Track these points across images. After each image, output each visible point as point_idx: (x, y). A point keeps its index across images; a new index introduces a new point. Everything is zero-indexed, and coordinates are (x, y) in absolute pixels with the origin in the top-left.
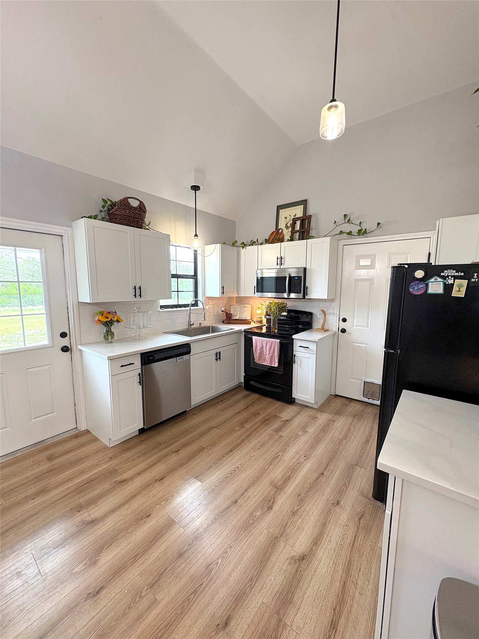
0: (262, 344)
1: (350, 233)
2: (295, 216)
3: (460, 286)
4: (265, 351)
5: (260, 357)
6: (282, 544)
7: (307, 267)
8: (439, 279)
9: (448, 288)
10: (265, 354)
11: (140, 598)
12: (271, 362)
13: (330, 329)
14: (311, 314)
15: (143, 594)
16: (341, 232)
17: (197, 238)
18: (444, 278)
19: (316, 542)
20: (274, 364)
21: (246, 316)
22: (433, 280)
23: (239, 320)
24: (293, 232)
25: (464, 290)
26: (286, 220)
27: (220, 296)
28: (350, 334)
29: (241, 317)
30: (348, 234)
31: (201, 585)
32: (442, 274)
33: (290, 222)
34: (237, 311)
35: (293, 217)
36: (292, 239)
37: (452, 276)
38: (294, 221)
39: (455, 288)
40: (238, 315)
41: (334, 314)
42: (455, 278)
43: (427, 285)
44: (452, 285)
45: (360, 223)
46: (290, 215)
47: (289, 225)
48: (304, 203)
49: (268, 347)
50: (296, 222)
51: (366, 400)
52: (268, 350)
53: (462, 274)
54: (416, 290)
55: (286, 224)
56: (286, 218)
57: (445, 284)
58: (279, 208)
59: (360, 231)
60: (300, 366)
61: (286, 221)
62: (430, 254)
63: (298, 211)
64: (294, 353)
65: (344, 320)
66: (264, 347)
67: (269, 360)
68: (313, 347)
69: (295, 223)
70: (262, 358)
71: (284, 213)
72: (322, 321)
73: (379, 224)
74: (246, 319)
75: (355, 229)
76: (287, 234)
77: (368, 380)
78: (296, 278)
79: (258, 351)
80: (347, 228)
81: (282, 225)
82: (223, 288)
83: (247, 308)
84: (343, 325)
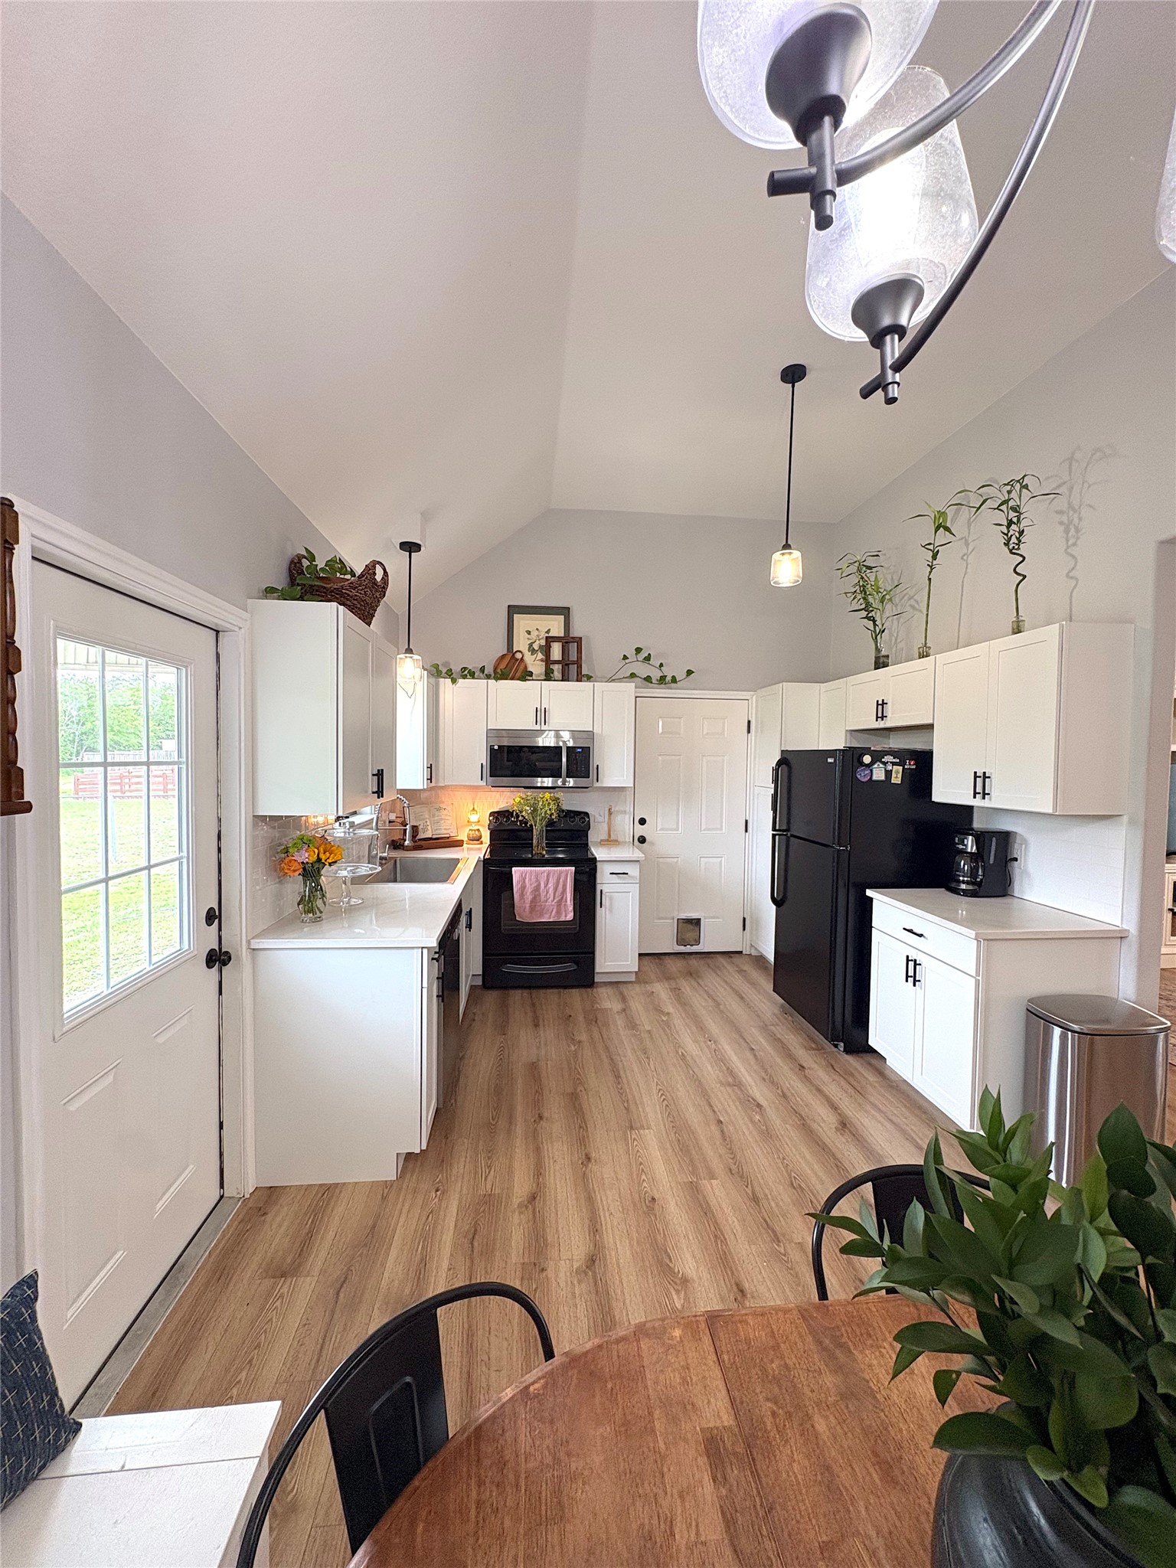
0: (537, 880)
1: (648, 679)
2: (548, 631)
3: (897, 772)
4: (543, 894)
5: (532, 908)
6: (815, 1126)
7: (595, 731)
8: (881, 765)
9: (888, 773)
10: (543, 899)
11: (785, 1255)
12: (558, 913)
13: (620, 839)
14: (587, 814)
15: (783, 1251)
16: (633, 675)
17: (411, 657)
18: (885, 764)
19: (834, 1107)
20: (566, 916)
21: (446, 829)
22: (876, 766)
23: (431, 839)
24: (548, 661)
25: (900, 775)
26: (529, 636)
27: (425, 787)
28: (652, 844)
29: (438, 832)
30: (644, 679)
31: (811, 1201)
32: (883, 760)
33: (538, 642)
34: (424, 819)
35: (543, 635)
36: (548, 676)
37: (891, 762)
38: (549, 640)
39: (894, 775)
40: (429, 828)
41: (625, 812)
42: (894, 764)
43: (871, 771)
44: (891, 771)
45: (661, 665)
46: (537, 629)
47: (536, 646)
48: (565, 612)
49: (551, 885)
50: (552, 644)
51: (682, 949)
52: (551, 891)
53: (898, 761)
54: (862, 775)
55: (531, 645)
56: (529, 633)
57: (886, 771)
58: (513, 610)
59: (662, 679)
60: (611, 911)
61: (528, 639)
62: (749, 722)
63: (555, 626)
64: (599, 888)
65: (642, 822)
66: (542, 885)
67: (555, 910)
68: (634, 871)
69: (550, 647)
70: (538, 908)
71: (522, 622)
72: (605, 827)
73: (689, 672)
74: (448, 836)
75: (656, 674)
76: (536, 665)
77: (683, 916)
78: (580, 750)
79: (529, 897)
80: (643, 670)
81: (521, 644)
82: (431, 768)
83: (445, 812)
84: (640, 830)
